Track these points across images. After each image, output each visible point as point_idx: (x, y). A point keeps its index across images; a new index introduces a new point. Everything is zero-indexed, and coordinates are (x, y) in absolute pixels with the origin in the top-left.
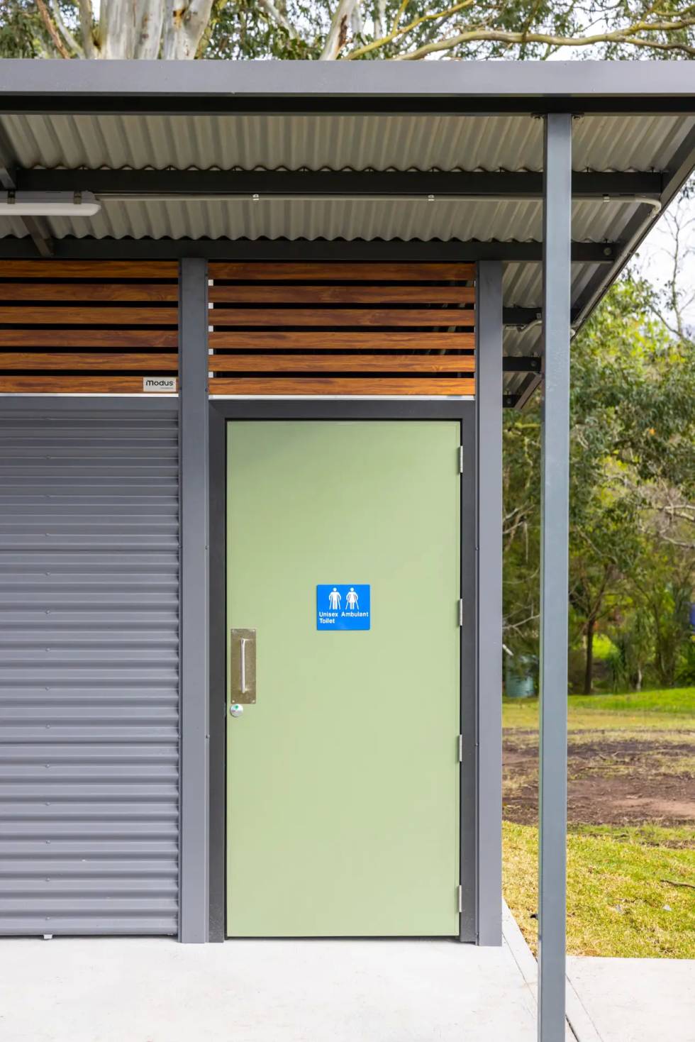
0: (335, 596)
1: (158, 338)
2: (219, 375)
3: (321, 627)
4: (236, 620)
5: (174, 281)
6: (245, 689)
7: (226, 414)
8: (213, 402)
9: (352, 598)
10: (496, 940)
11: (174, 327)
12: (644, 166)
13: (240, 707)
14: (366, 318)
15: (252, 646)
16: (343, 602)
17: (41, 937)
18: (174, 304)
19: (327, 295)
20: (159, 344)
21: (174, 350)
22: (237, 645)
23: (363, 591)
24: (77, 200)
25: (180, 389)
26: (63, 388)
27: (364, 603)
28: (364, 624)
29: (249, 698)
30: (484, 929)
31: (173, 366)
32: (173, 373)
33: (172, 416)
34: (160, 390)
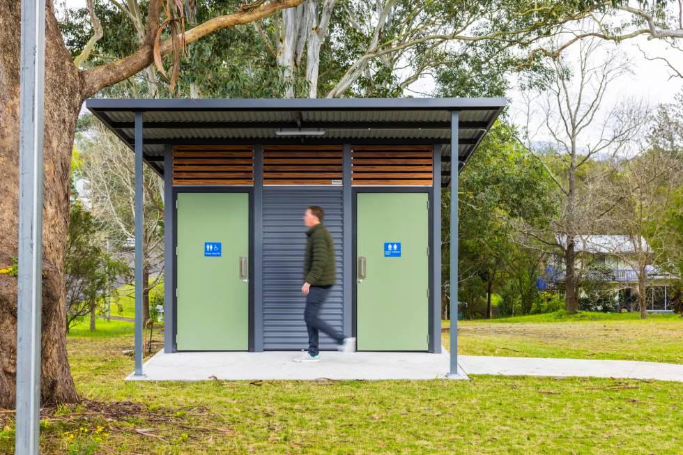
0: (390, 247)
1: (336, 168)
2: (354, 179)
3: (386, 256)
4: (359, 254)
5: (341, 151)
6: (363, 275)
7: (357, 191)
8: (353, 187)
9: (395, 247)
10: (440, 352)
11: (341, 165)
12: (481, 120)
13: (361, 281)
14: (399, 162)
15: (365, 261)
16: (393, 248)
17: (300, 350)
18: (341, 158)
19: (387, 155)
20: (336, 170)
21: (341, 172)
22: (360, 261)
23: (399, 245)
24: (319, 130)
25: (343, 183)
26: (308, 183)
27: (399, 248)
28: (399, 255)
29: (363, 277)
30: (436, 349)
31: (341, 177)
32: (341, 179)
33: (340, 191)
34: (337, 184)
